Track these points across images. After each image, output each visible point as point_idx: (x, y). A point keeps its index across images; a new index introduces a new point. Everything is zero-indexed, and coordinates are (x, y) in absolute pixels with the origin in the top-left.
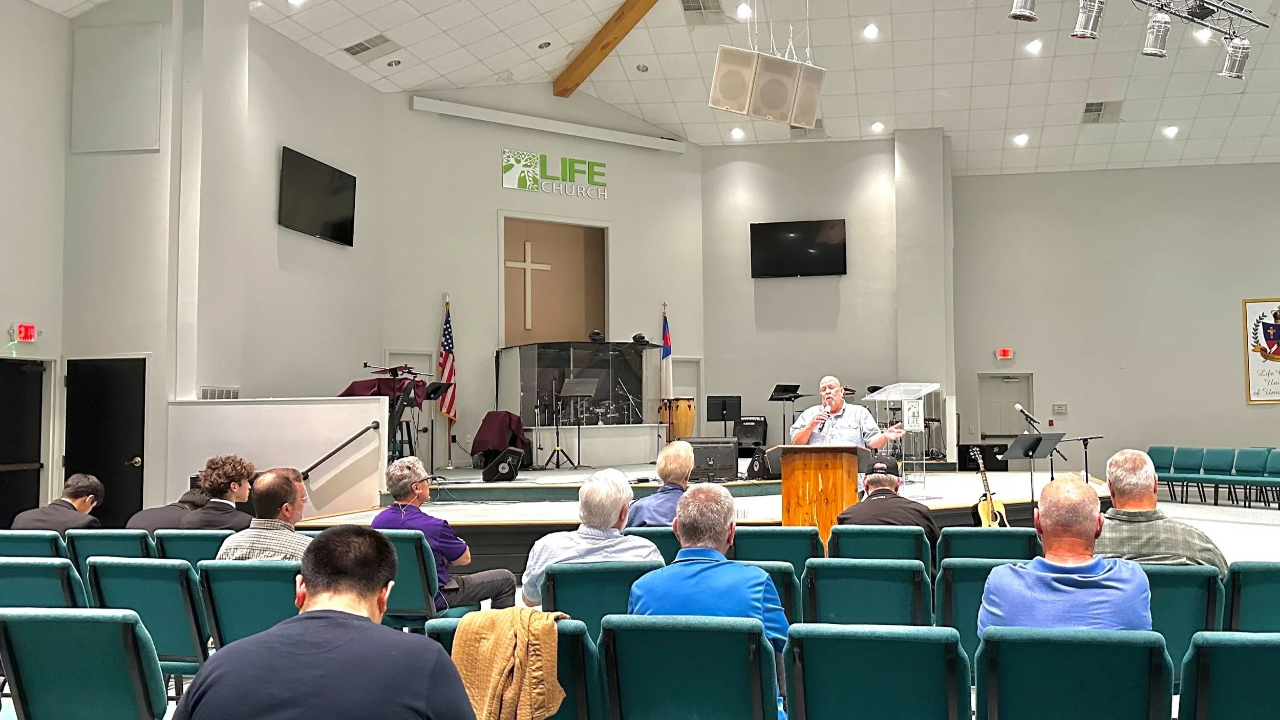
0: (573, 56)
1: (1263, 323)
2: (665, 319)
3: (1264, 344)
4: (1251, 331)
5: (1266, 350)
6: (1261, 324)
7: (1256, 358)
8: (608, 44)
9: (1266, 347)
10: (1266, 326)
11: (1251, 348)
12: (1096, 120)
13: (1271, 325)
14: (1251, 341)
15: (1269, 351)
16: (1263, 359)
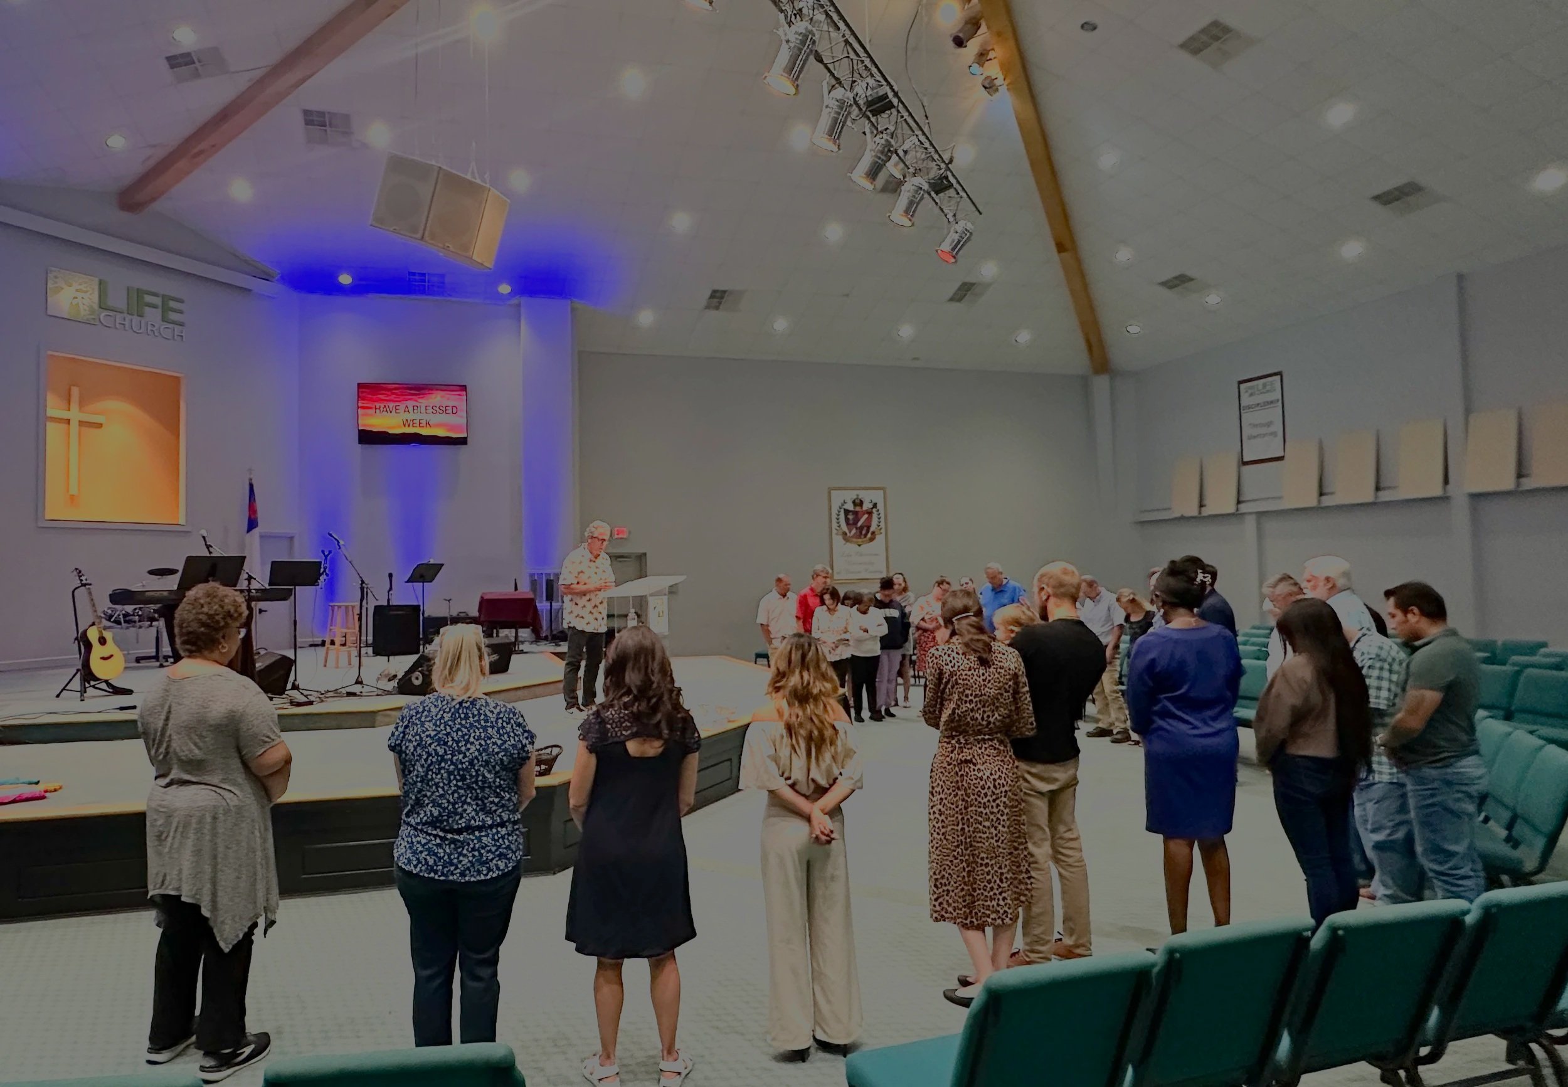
0: (151, 163)
1: (845, 510)
2: (251, 486)
3: (844, 528)
4: (834, 516)
5: (846, 534)
6: (842, 511)
7: (838, 540)
8: (201, 152)
9: (847, 532)
10: (847, 512)
11: (834, 532)
12: (717, 308)
13: (851, 511)
14: (835, 525)
15: (848, 534)
16: (844, 542)
